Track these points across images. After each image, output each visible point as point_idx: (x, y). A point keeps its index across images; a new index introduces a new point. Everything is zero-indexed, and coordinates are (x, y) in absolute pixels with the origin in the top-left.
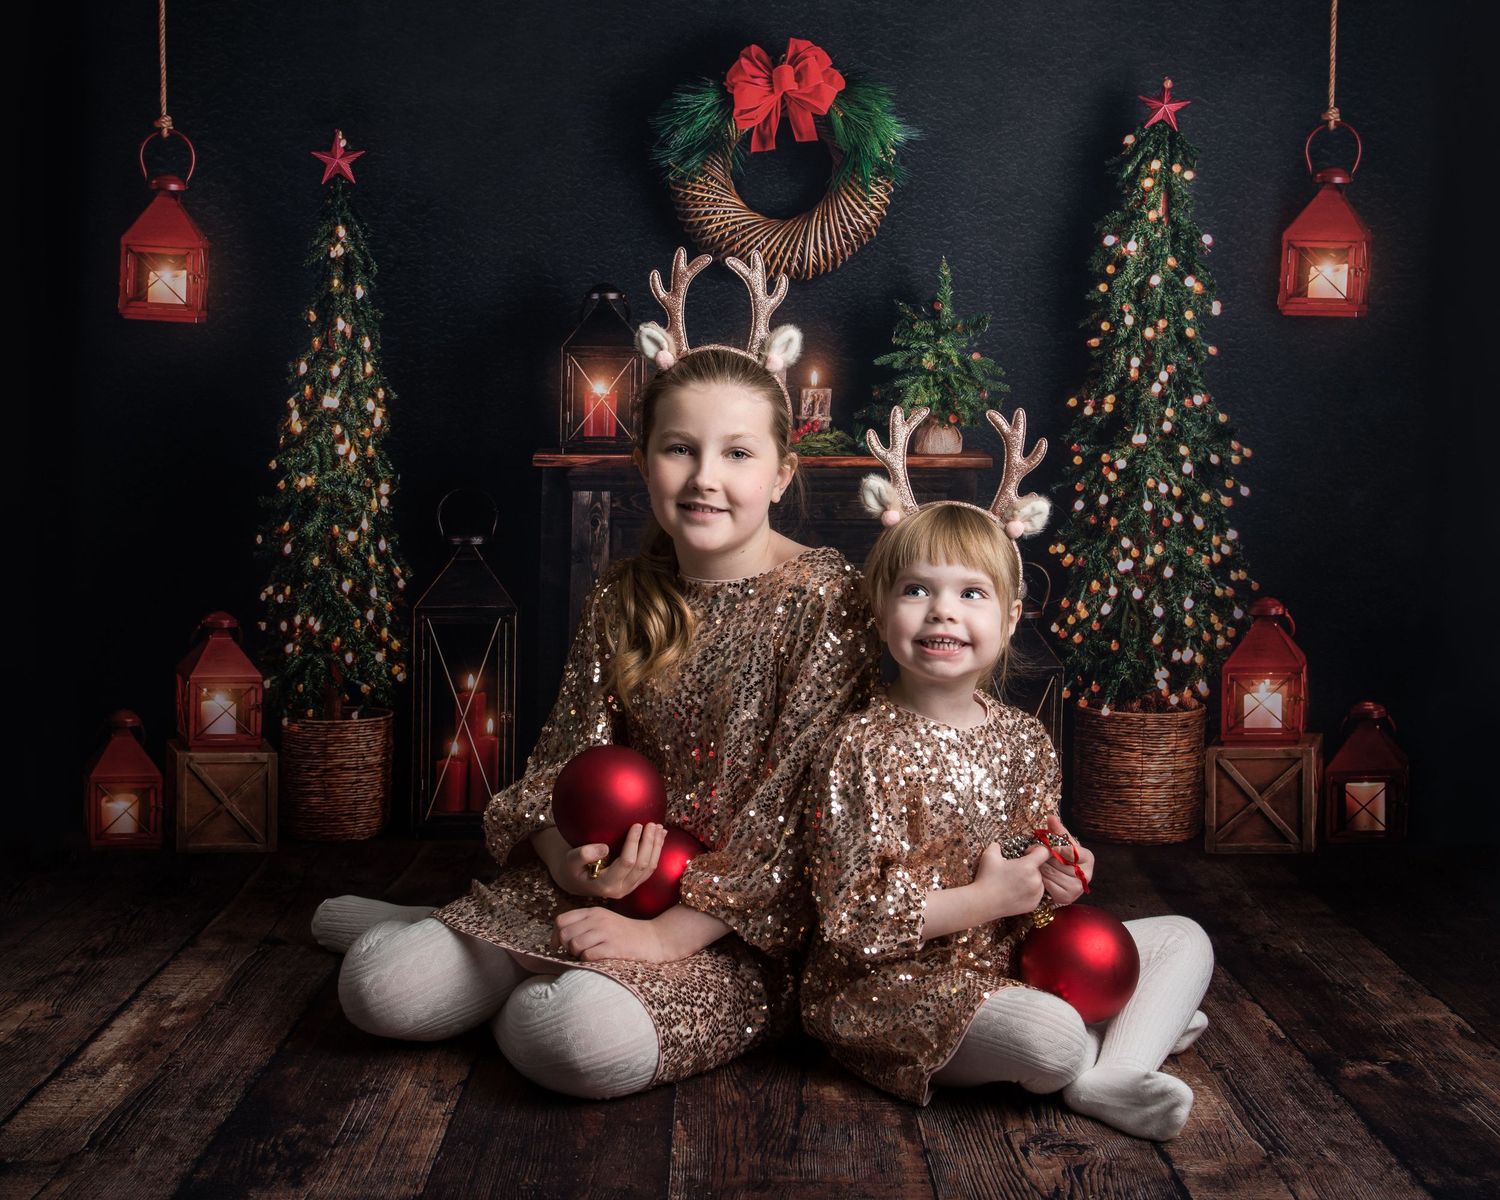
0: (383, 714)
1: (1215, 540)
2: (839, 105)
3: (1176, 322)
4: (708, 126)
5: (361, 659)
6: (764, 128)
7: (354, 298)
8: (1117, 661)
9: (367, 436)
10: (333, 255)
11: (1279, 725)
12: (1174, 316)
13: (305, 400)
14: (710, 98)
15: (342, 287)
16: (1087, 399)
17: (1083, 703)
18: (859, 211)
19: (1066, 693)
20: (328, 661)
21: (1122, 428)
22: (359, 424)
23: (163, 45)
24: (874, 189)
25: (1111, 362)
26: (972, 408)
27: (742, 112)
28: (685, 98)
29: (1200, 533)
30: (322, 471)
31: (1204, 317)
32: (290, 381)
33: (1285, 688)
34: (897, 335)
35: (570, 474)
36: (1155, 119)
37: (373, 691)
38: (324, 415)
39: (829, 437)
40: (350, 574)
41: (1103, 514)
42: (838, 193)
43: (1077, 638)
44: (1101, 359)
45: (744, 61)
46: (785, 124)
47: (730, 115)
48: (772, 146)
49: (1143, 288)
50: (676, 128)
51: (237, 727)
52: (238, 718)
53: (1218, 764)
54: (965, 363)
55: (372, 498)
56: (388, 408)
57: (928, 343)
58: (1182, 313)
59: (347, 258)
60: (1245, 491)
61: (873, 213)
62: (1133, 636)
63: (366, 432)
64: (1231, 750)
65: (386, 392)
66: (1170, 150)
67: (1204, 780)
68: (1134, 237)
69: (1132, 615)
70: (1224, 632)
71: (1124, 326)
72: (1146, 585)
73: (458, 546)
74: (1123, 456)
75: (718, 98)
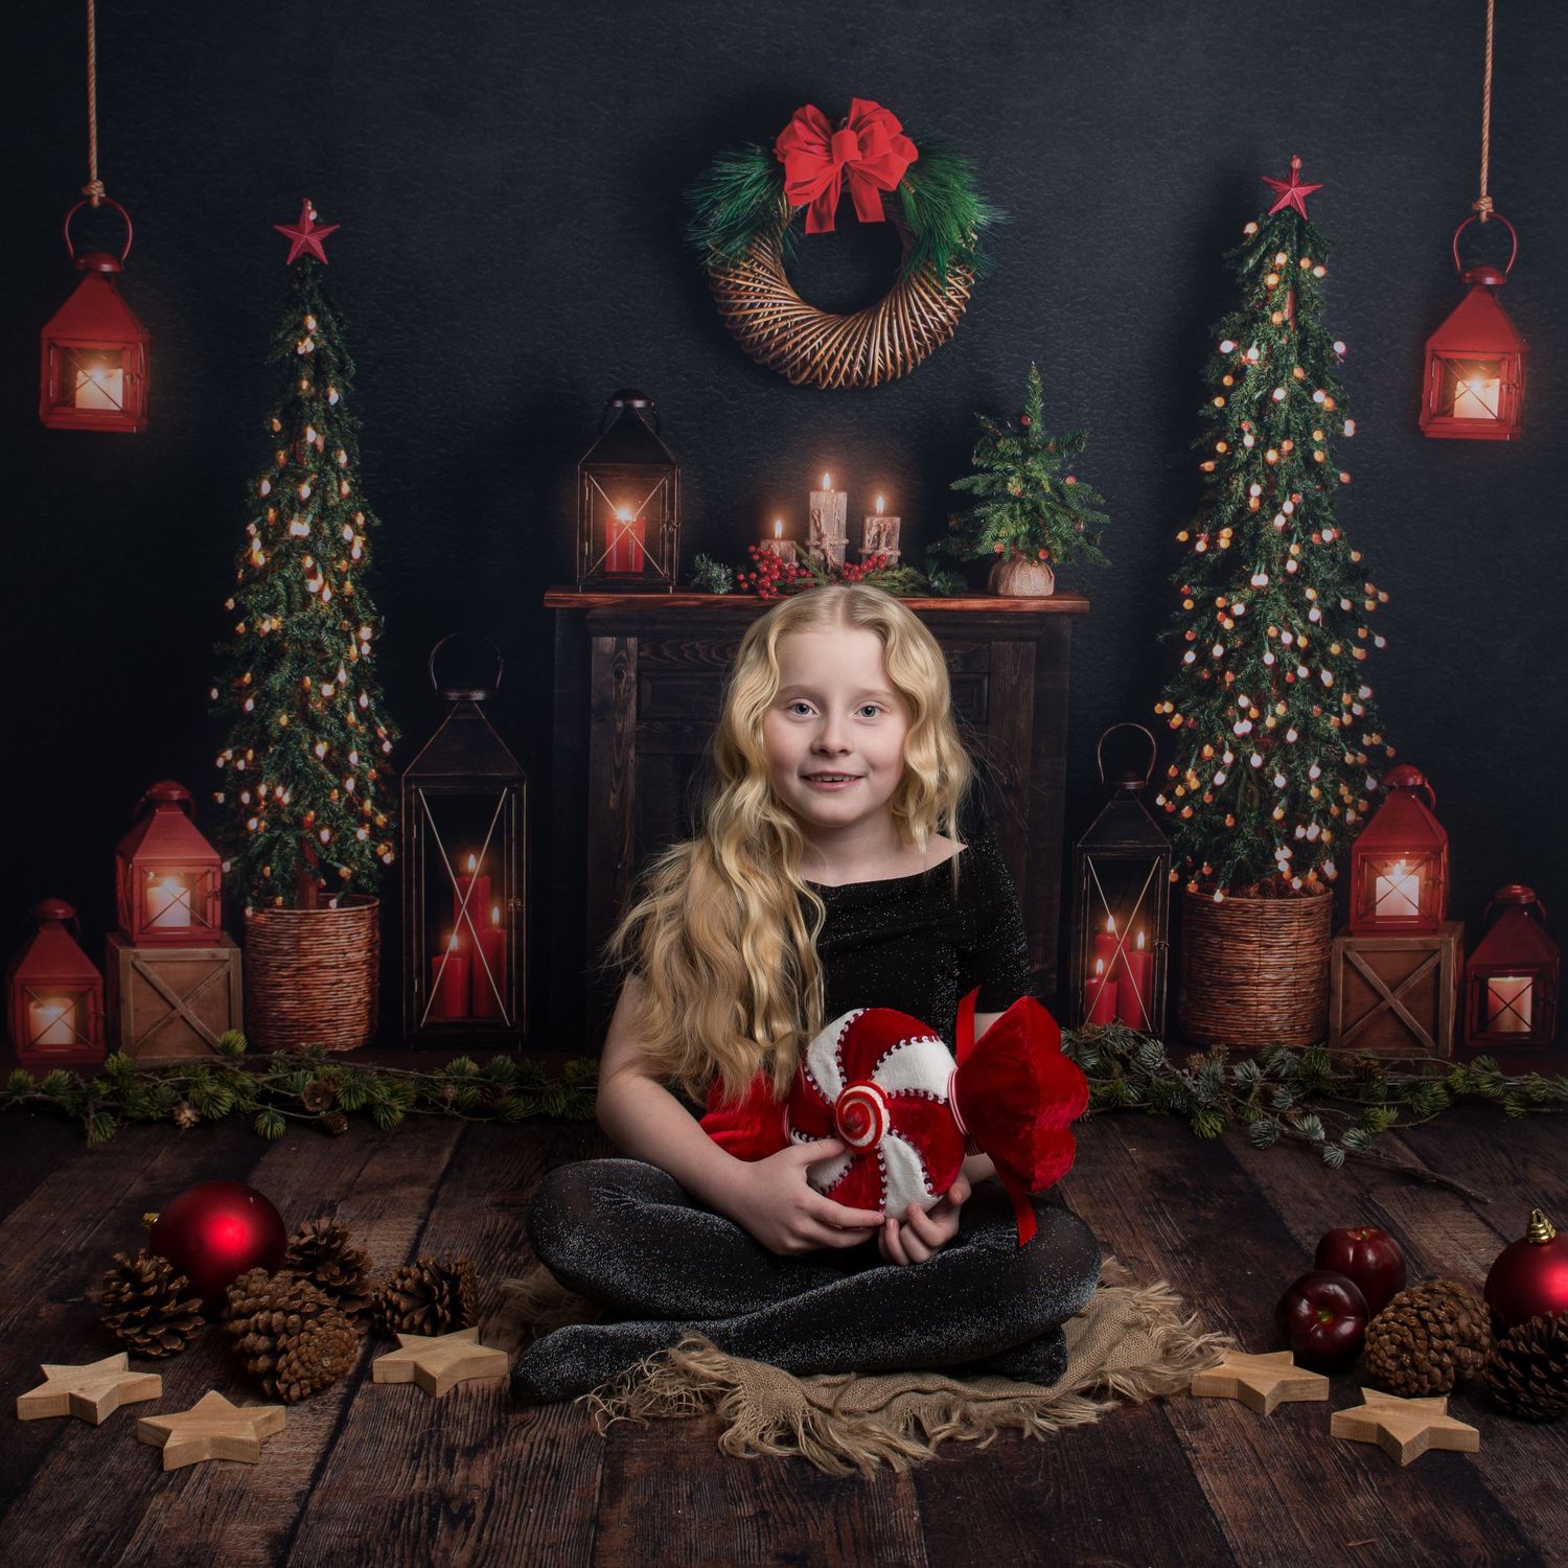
0: (368, 902)
1: (1346, 698)
2: (910, 180)
3: (1303, 443)
4: (754, 202)
5: (340, 838)
6: (822, 205)
7: (327, 403)
8: (1232, 839)
9: (344, 570)
10: (301, 351)
11: (1415, 912)
12: (1301, 437)
13: (268, 526)
14: (757, 168)
15: (313, 389)
16: (1201, 531)
17: (1192, 887)
18: (934, 307)
19: (1173, 876)
20: (300, 840)
21: (1240, 568)
22: (334, 555)
23: (93, 95)
24: (951, 281)
25: (1227, 489)
26: (1065, 542)
27: (795, 186)
28: (726, 167)
29: (1329, 690)
30: (290, 612)
31: (1335, 439)
32: (250, 504)
33: (1422, 869)
34: (978, 455)
35: (588, 617)
36: (1281, 205)
37: (355, 876)
38: (292, 545)
39: (897, 574)
40: (325, 736)
41: (1217, 667)
42: (908, 286)
43: (1186, 812)
44: (1218, 483)
45: (797, 124)
46: (847, 202)
47: (780, 190)
48: (831, 227)
49: (1266, 402)
50: (716, 203)
51: (193, 918)
52: (193, 907)
53: (1347, 960)
54: (1057, 489)
55: (350, 644)
56: (369, 536)
57: (1015, 464)
58: (1311, 434)
59: (318, 356)
60: (1380, 642)
61: (950, 309)
62: (1250, 810)
63: (343, 565)
64: (1360, 941)
65: (367, 517)
66: (1298, 241)
67: (1329, 975)
68: (1255, 343)
69: (1250, 785)
70: (1354, 805)
71: (1243, 447)
72: (1266, 750)
73: (454, 702)
74: (1241, 600)
75: (767, 168)
